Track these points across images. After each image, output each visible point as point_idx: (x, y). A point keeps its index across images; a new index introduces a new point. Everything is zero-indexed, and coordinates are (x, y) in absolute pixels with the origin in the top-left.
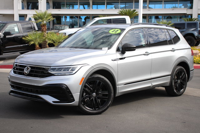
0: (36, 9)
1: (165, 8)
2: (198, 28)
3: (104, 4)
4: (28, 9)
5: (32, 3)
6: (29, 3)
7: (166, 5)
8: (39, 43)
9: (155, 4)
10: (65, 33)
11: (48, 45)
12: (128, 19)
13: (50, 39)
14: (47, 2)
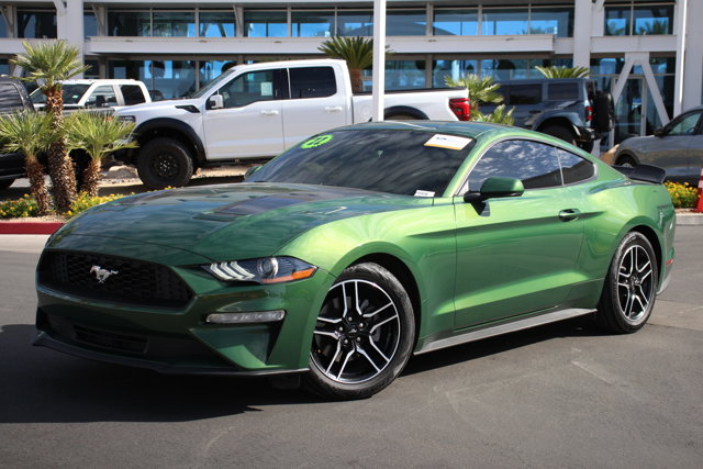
0: (49, 37)
1: (495, 33)
2: (583, 101)
3: (285, 21)
4: (21, 35)
5: (37, 14)
6: (25, 16)
7: (498, 23)
8: (36, 149)
9: (462, 20)
10: (134, 117)
11: (70, 155)
12: (341, 68)
13: (76, 137)
14: (85, 14)
